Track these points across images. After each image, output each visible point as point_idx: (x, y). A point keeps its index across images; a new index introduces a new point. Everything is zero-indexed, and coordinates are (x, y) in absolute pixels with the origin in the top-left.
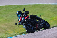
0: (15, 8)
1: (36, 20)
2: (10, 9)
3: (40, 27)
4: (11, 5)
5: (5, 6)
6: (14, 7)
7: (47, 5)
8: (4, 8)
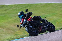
0: (25, 7)
1: (40, 22)
2: (19, 8)
4: (20, 4)
5: (15, 5)
6: (24, 6)
7: (60, 4)
8: (13, 7)
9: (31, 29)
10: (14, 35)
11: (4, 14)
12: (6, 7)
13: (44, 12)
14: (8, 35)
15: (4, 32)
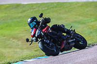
0: (53, 8)
2: (43, 9)
4: (46, 2)
5: (36, 4)
6: (51, 6)
8: (34, 7)
10: (36, 51)
11: (19, 18)
12: (24, 7)
13: (82, 16)
14: (25, 50)
15: (19, 47)
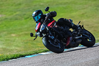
3: (74, 43)
9: (53, 41)
